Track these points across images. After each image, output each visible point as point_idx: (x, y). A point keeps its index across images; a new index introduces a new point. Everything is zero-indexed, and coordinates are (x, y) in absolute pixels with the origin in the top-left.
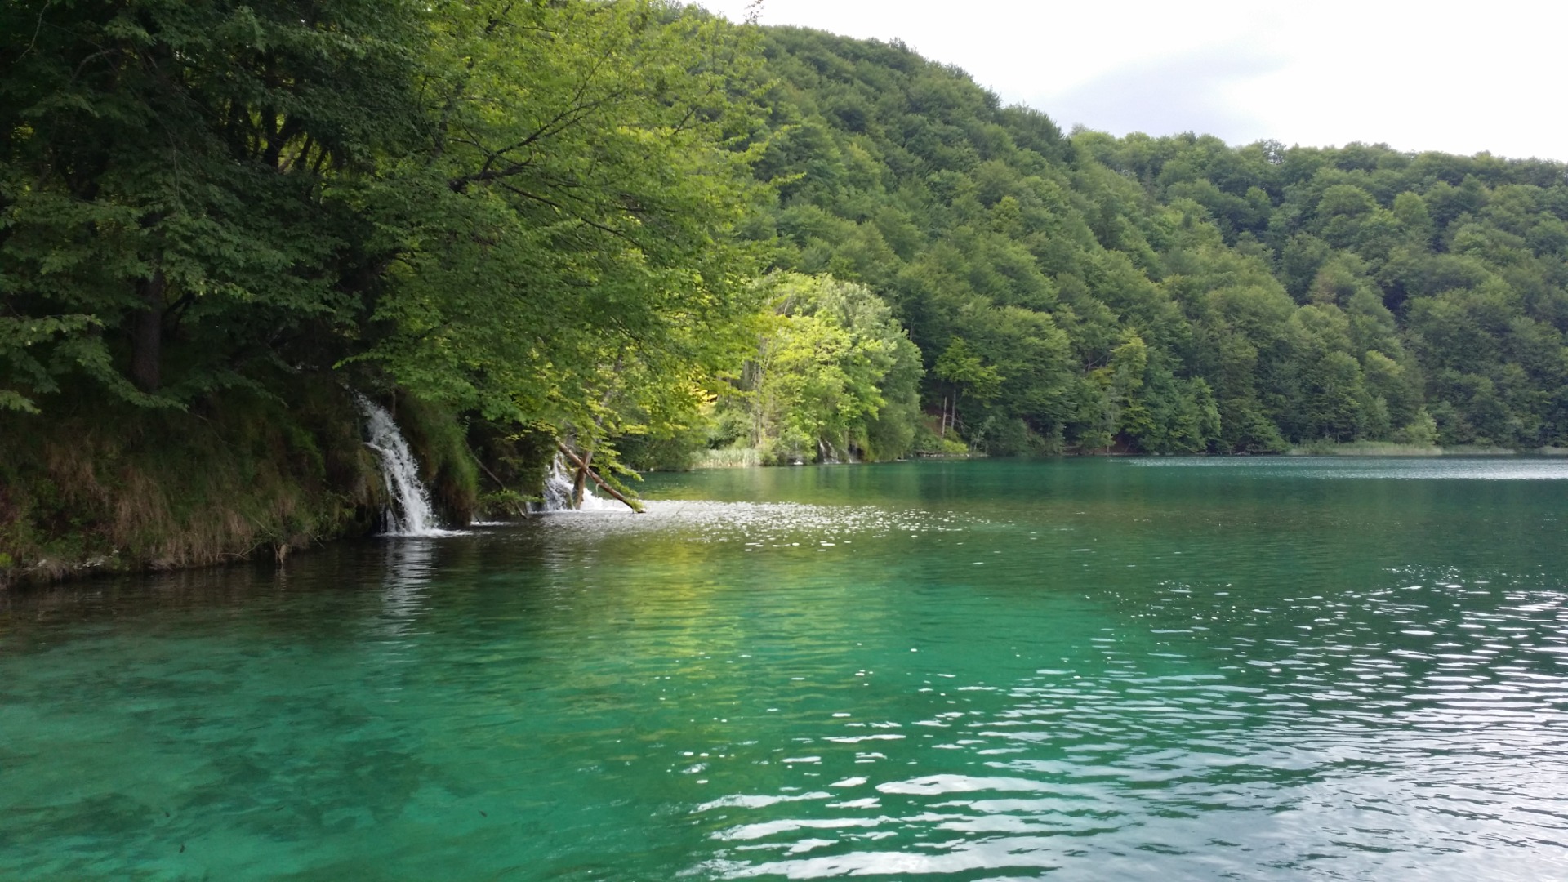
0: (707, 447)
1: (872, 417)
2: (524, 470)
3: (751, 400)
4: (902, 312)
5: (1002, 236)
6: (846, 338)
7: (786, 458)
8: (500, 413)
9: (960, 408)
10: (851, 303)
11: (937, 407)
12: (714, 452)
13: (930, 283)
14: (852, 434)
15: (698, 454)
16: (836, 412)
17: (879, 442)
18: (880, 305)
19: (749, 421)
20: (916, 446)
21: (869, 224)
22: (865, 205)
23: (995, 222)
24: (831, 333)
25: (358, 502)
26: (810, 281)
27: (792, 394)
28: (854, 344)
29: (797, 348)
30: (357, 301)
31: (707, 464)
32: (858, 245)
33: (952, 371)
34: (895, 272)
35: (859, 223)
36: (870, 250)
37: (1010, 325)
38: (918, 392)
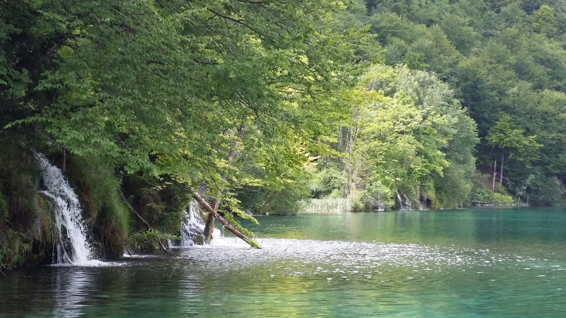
0: (310, 197)
1: (438, 174)
2: (165, 214)
3: (344, 161)
4: (461, 94)
5: (540, 35)
6: (418, 114)
7: (371, 206)
8: (138, 168)
9: (507, 168)
10: (422, 86)
11: (488, 168)
12: (315, 201)
13: (484, 71)
14: (422, 187)
15: (303, 202)
16: (410, 171)
17: (443, 194)
18: (446, 89)
19: (342, 177)
20: (472, 197)
21: (436, 27)
22: (433, 12)
23: (535, 25)
24: (406, 110)
25: (35, 239)
26: (390, 70)
27: (376, 156)
28: (425, 118)
29: (381, 121)
30: (25, 77)
31: (309, 210)
32: (428, 43)
33: (501, 140)
34: (456, 63)
35: (428, 26)
36: (437, 46)
37: (547, 104)
38: (474, 156)
